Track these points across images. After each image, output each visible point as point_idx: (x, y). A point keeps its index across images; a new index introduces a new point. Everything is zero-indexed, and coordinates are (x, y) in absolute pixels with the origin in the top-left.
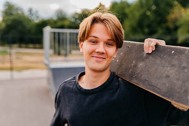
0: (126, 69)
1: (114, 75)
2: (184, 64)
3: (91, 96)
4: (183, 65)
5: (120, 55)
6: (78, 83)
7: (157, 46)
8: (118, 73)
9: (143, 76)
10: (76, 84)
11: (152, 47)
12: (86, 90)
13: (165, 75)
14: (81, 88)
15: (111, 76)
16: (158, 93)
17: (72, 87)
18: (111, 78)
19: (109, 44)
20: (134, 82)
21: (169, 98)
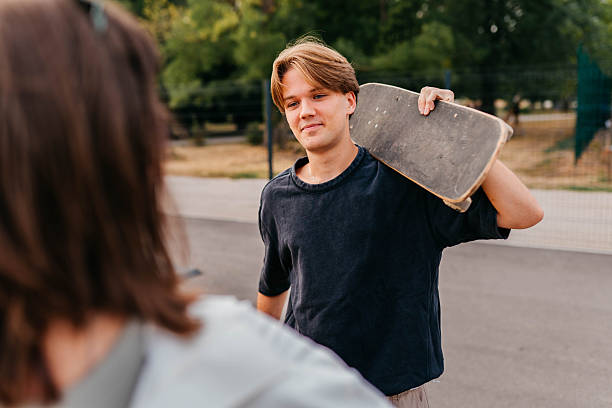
0: (388, 142)
1: (365, 154)
2: (464, 138)
3: (324, 196)
4: (462, 139)
5: (382, 115)
6: (297, 178)
7: (437, 101)
8: (373, 151)
9: (410, 155)
10: (295, 181)
11: (430, 103)
12: (314, 186)
13: (438, 154)
14: (305, 184)
15: (359, 155)
16: (423, 182)
17: (286, 187)
18: (360, 158)
19: (319, 96)
20: (394, 166)
21: (434, 189)
